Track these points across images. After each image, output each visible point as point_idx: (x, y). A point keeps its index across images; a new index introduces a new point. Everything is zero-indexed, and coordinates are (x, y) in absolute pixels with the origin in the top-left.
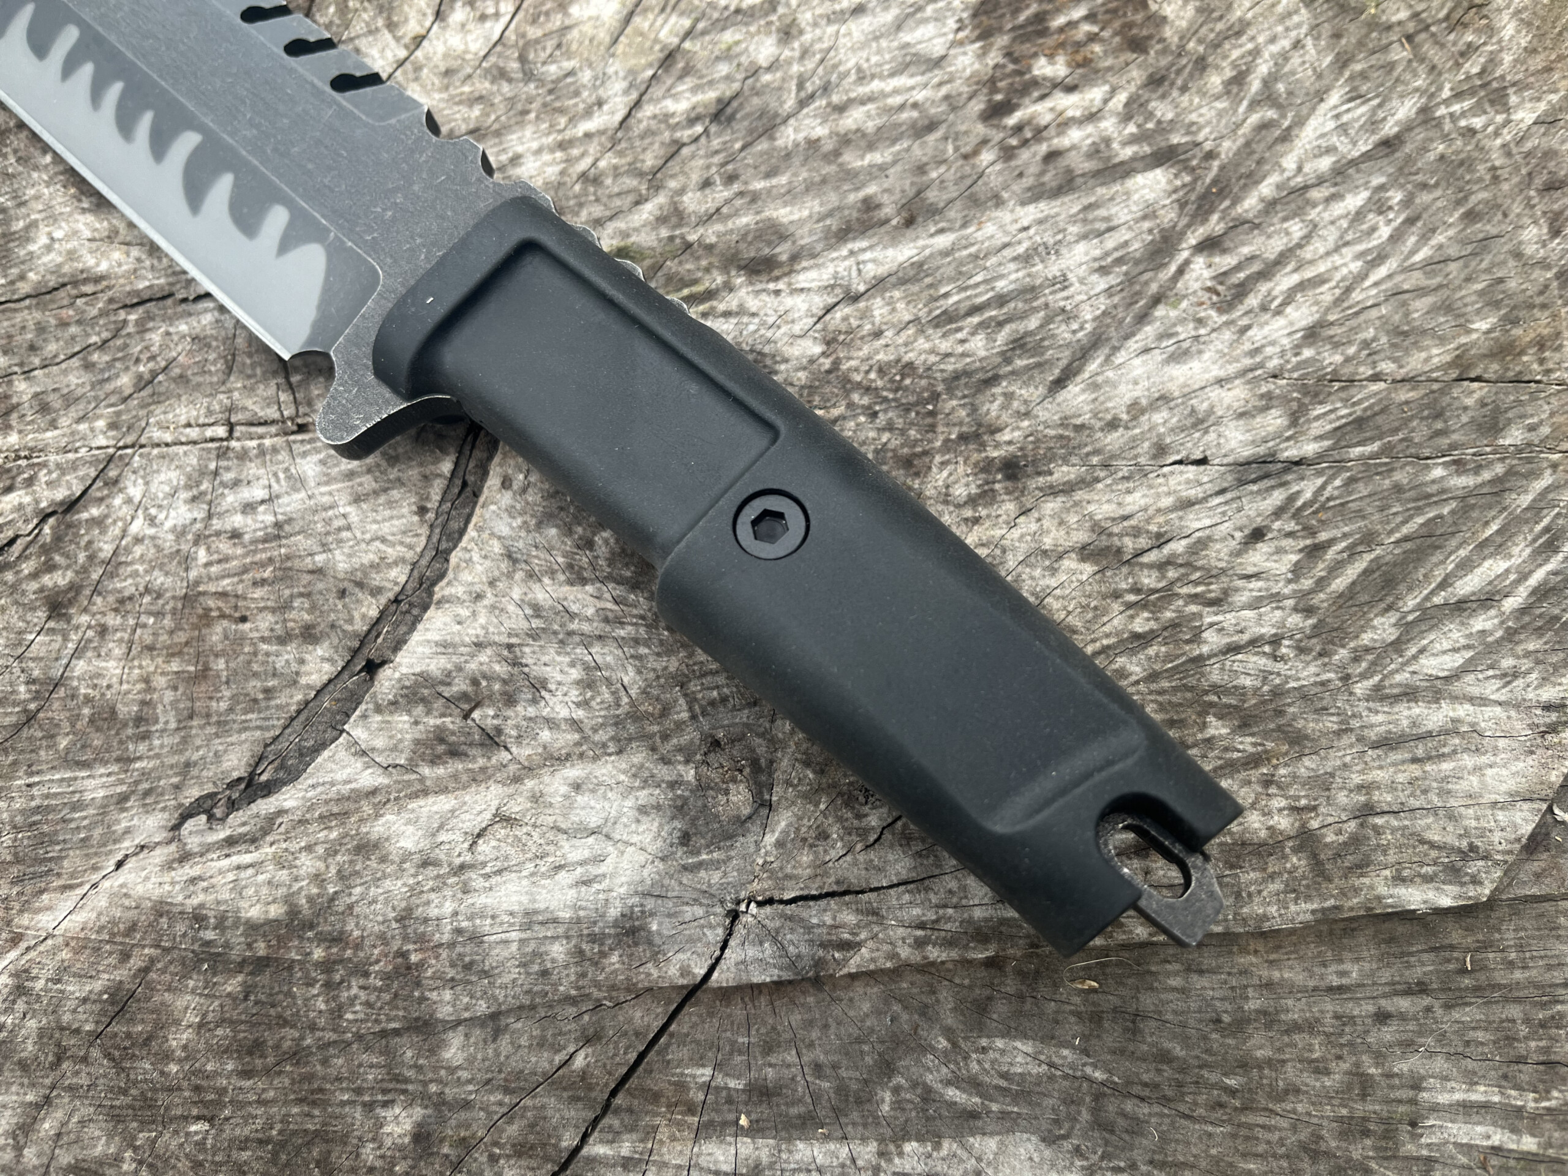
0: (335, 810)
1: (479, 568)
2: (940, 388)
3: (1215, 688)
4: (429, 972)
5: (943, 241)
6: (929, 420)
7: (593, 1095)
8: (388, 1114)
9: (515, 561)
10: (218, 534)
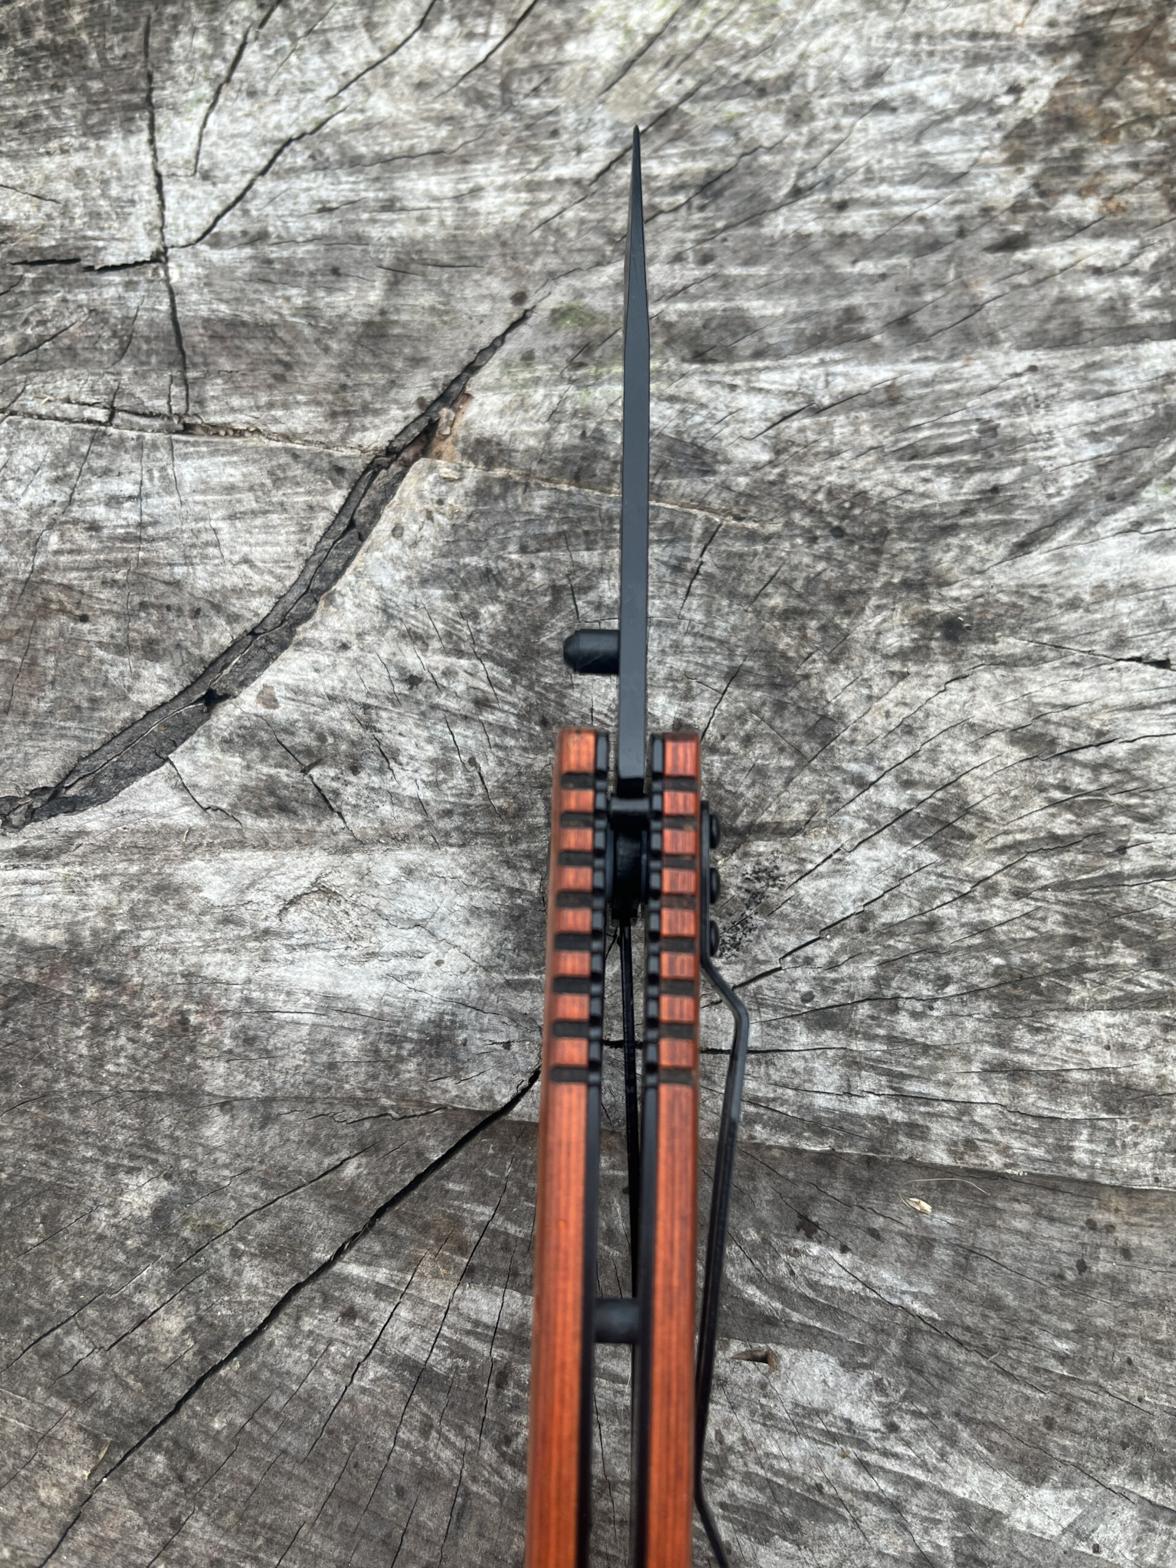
0: (141, 843)
1: (350, 616)
2: (892, 525)
3: (1129, 912)
4: (207, 1039)
5: (927, 370)
6: (873, 558)
7: (358, 1209)
8: (132, 1182)
9: (391, 617)
10: (75, 522)
